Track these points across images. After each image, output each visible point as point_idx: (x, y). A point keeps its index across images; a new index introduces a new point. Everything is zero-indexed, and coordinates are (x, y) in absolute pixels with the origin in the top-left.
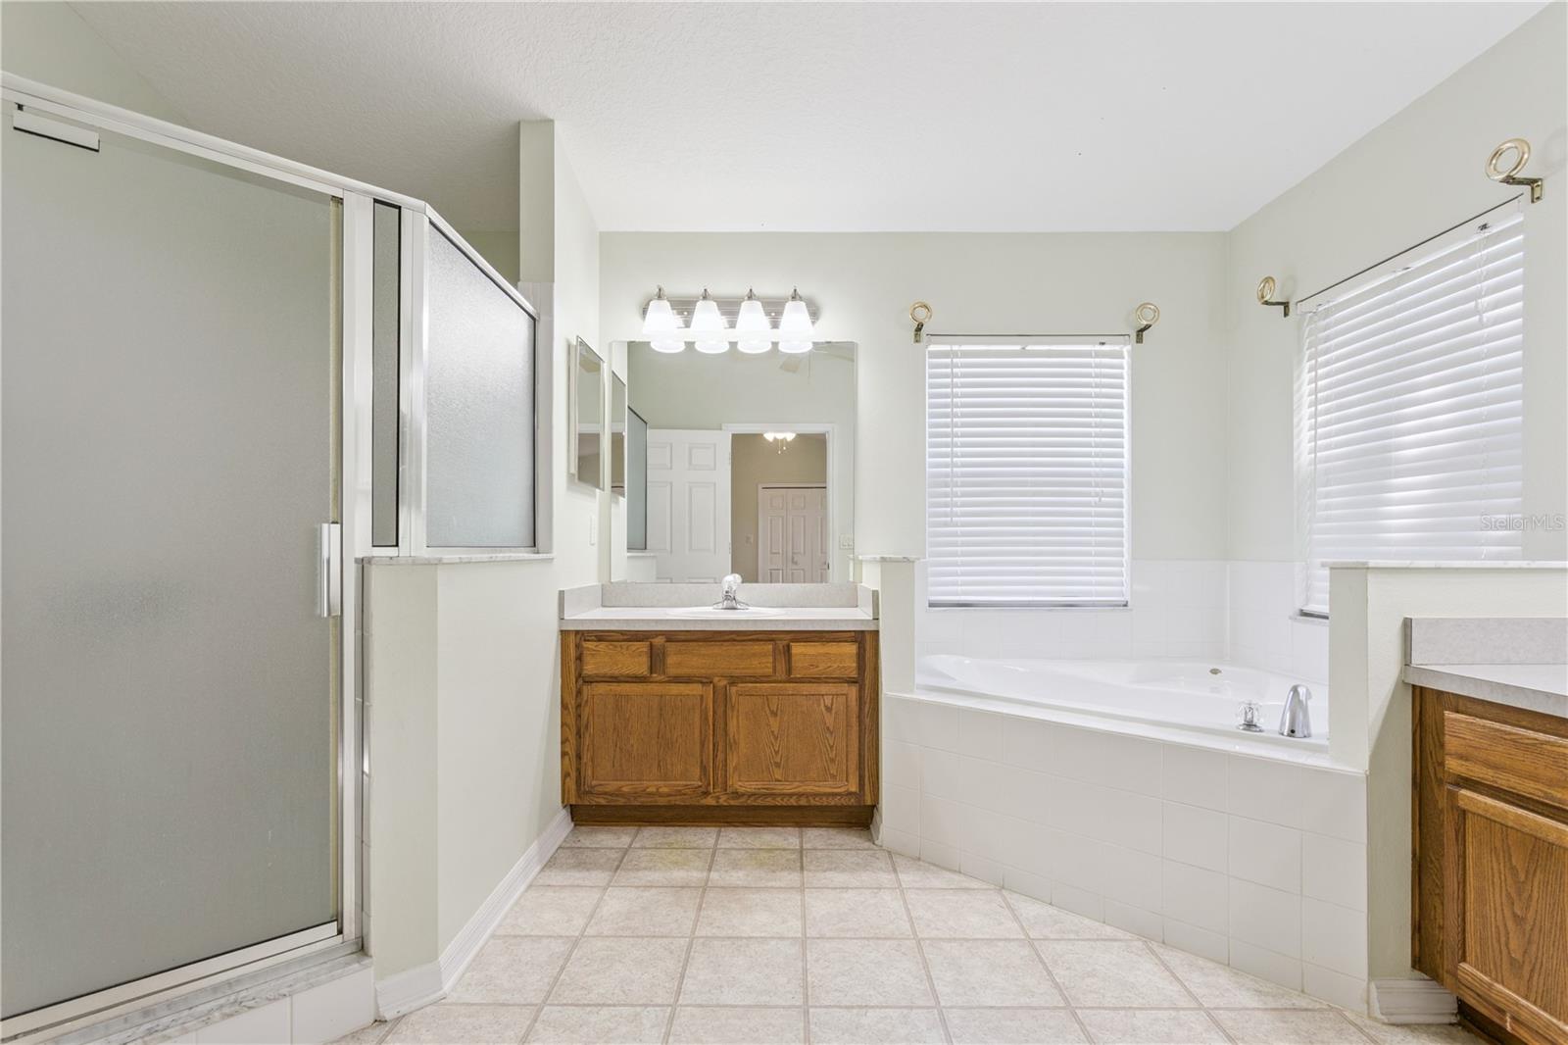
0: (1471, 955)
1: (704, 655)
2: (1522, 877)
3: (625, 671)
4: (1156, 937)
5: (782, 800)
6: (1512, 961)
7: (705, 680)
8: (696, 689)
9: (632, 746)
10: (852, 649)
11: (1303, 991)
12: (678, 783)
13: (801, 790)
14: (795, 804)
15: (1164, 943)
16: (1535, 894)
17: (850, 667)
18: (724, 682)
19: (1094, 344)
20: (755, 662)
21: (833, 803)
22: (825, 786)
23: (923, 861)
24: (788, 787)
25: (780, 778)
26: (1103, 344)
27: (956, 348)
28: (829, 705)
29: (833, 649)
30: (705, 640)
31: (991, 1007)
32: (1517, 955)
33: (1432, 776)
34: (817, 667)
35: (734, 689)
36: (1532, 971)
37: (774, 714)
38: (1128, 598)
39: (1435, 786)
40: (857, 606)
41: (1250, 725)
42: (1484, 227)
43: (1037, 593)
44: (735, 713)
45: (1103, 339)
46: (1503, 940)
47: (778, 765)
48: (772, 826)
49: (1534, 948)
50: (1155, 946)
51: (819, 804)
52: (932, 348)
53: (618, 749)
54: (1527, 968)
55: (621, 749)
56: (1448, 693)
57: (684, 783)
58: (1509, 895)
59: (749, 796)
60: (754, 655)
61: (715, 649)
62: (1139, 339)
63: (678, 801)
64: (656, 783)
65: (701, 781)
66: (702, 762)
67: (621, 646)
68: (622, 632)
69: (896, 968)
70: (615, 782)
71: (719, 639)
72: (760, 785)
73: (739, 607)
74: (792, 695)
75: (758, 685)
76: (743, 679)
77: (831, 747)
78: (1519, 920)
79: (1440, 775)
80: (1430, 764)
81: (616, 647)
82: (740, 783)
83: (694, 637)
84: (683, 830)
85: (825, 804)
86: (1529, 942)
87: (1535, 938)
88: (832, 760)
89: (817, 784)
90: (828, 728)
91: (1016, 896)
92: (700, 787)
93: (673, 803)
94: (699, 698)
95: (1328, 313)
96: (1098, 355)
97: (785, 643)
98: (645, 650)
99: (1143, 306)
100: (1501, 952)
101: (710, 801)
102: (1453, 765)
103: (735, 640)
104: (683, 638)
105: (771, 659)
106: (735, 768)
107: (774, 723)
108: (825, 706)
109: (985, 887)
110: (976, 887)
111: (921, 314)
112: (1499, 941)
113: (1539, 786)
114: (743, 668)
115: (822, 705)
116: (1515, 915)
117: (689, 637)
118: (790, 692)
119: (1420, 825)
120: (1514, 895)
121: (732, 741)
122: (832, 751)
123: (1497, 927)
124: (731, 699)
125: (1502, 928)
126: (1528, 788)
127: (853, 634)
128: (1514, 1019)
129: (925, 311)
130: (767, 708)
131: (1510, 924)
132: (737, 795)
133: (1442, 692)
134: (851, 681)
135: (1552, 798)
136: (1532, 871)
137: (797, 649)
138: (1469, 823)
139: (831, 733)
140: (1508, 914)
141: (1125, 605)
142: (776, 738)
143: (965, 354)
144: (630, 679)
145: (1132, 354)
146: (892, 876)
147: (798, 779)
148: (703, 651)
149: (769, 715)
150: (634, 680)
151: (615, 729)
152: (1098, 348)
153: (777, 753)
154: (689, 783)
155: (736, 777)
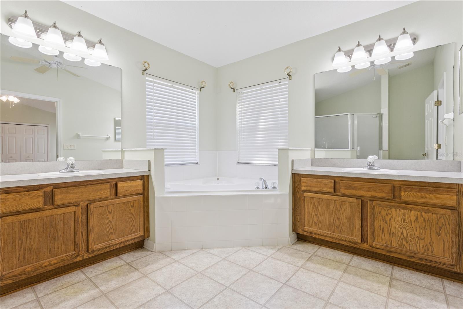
0: (306, 225)
1: (77, 193)
2: (317, 207)
3: (28, 207)
4: (247, 246)
5: (113, 247)
6: (315, 223)
7: (75, 204)
8: (73, 209)
9: (33, 245)
10: (140, 182)
11: (277, 245)
12: (62, 256)
13: (122, 241)
14: (119, 247)
15: (248, 246)
16: (319, 209)
17: (140, 189)
18: (85, 204)
19: (190, 89)
20: (102, 193)
21: (133, 242)
22: (132, 236)
23: (173, 250)
24: (117, 241)
25: (113, 239)
26: (192, 89)
27: (154, 80)
28: (133, 205)
29: (135, 183)
30: (76, 186)
31: (238, 280)
32: (316, 222)
33: (297, 191)
34: (128, 191)
35: (92, 206)
36: (319, 224)
37: (110, 213)
38: (198, 161)
39: (297, 193)
40: (123, 168)
41: (258, 188)
42: (280, 82)
43: (176, 161)
44: (93, 216)
45: (193, 88)
46: (313, 220)
47: (112, 233)
48: (105, 260)
49: (319, 219)
50: (246, 248)
51: (128, 244)
52: (147, 78)
53: (22, 250)
54: (318, 224)
55: (24, 249)
56: (300, 174)
57: (66, 255)
58: (314, 210)
59: (99, 250)
60: (101, 190)
61: (83, 189)
62: (201, 91)
63: (61, 265)
64: (48, 260)
65: (75, 251)
66: (75, 242)
67: (24, 194)
68: (24, 187)
69: (205, 284)
70: (20, 268)
71: (83, 184)
72: (104, 244)
73: (75, 171)
74: (118, 203)
75: (103, 202)
76: (95, 201)
77: (133, 221)
78: (316, 215)
79: (298, 191)
80: (296, 189)
81: (20, 195)
82: (95, 246)
83: (70, 185)
84: (61, 278)
85: (131, 243)
86: (318, 218)
87: (319, 217)
88: (134, 226)
89: (128, 236)
90: (132, 214)
91: (207, 249)
92: (75, 254)
93: (58, 267)
94: (73, 213)
95: (244, 93)
96: (191, 92)
97: (114, 183)
98: (42, 194)
99: (203, 81)
100: (313, 222)
101: (79, 259)
102: (303, 188)
103: (91, 184)
104: (63, 186)
105: (109, 190)
106: (93, 240)
107: (110, 217)
108: (131, 205)
109: (198, 250)
110: (196, 251)
111: (147, 65)
112: (312, 220)
113: (321, 189)
114: (96, 196)
115: (130, 205)
116: (315, 214)
117: (66, 186)
118: (117, 203)
119: (294, 202)
120: (315, 210)
121: (91, 229)
122: (134, 222)
123: (312, 218)
124: (90, 210)
125: (313, 218)
126: (318, 189)
127: (140, 177)
128: (315, 234)
129: (148, 65)
130: (107, 211)
131: (315, 216)
132: (94, 251)
133: (299, 174)
134: (141, 194)
135: (323, 190)
136: (319, 205)
137: (120, 185)
138: (306, 199)
139: (133, 215)
140: (314, 214)
141: (197, 163)
142: (111, 222)
143: (157, 83)
144: (30, 211)
145: (199, 94)
146: (169, 259)
147: (121, 236)
148: (76, 191)
149: (108, 213)
150: (35, 211)
151: (20, 239)
152: (191, 90)
153: (111, 228)
154: (68, 254)
155: (93, 244)
